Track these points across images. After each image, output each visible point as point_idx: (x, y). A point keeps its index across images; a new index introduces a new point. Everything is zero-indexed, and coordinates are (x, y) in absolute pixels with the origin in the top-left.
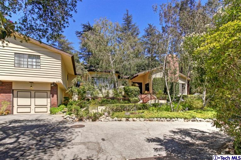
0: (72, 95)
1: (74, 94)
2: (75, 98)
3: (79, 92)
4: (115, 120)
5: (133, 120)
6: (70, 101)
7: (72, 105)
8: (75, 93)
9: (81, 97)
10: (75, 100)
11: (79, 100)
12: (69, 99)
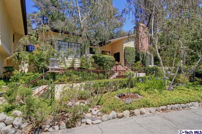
0: (20, 63)
1: (22, 62)
2: (24, 68)
3: (31, 61)
4: (113, 118)
5: (142, 113)
6: (15, 72)
7: (17, 80)
8: (24, 60)
9: (34, 68)
10: (24, 73)
11: (32, 73)
12: (13, 70)
